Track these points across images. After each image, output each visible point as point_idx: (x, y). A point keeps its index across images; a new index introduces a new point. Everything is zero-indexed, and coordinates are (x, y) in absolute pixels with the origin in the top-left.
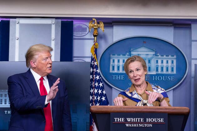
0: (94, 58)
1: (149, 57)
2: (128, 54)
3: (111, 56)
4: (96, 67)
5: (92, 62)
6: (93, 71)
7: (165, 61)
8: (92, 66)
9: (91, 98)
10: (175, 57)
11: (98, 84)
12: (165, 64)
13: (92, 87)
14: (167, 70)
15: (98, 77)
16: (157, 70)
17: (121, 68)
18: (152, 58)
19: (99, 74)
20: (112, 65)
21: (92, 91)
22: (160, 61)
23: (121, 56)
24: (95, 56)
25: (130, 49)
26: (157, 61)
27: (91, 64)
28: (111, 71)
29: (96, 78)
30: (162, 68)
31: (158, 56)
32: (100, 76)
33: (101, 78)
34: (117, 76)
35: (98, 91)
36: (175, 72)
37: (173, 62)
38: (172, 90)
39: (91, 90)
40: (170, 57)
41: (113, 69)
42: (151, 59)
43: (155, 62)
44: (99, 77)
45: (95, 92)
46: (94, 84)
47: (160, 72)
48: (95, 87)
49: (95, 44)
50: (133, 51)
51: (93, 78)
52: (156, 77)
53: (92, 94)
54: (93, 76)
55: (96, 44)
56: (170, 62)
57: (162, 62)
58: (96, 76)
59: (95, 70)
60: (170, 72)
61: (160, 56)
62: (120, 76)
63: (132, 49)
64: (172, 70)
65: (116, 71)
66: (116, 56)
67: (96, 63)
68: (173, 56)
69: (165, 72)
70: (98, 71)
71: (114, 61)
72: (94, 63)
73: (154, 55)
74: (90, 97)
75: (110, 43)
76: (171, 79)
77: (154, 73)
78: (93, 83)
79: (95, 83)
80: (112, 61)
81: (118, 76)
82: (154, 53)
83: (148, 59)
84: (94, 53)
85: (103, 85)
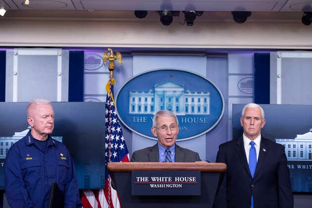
0: (110, 97)
1: (177, 94)
2: (151, 91)
3: (131, 93)
4: (113, 108)
5: (107, 102)
6: (109, 113)
7: (196, 100)
10: (208, 94)
11: (115, 129)
12: (196, 103)
13: (107, 133)
14: (199, 110)
16: (187, 110)
17: (143, 108)
18: (181, 95)
19: (116, 117)
20: (132, 104)
22: (190, 99)
23: (143, 93)
24: (112, 94)
25: (154, 85)
26: (187, 100)
27: (107, 105)
28: (131, 112)
29: (113, 122)
30: (193, 108)
31: (188, 93)
34: (138, 118)
35: (115, 137)
36: (208, 113)
37: (205, 100)
38: (205, 135)
39: (106, 136)
40: (202, 94)
41: (133, 109)
42: (179, 97)
43: (185, 100)
44: (117, 121)
45: (111, 139)
46: (110, 129)
47: (190, 112)
48: (112, 133)
49: (110, 80)
50: (157, 87)
51: (109, 121)
52: (186, 118)
53: (108, 142)
56: (202, 100)
57: (193, 101)
58: (112, 119)
59: (111, 111)
60: (202, 113)
61: (190, 94)
62: (141, 118)
63: (156, 85)
64: (205, 110)
65: (136, 112)
66: (137, 93)
67: (112, 104)
68: (206, 93)
69: (196, 112)
70: (115, 113)
71: (134, 100)
73: (182, 92)
74: (105, 145)
75: (129, 77)
76: (203, 121)
77: (183, 114)
80: (131, 99)
81: (140, 118)
82: (182, 89)
83: (176, 96)
84: (110, 91)
85: (121, 129)
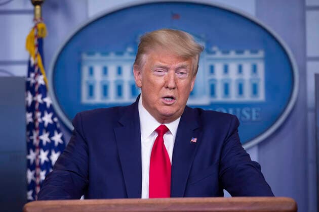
0: (35, 65)
2: (129, 50)
3: (85, 57)
4: (43, 90)
5: (29, 76)
6: (34, 102)
7: (233, 68)
8: (31, 88)
9: (30, 175)
10: (261, 54)
11: (50, 137)
12: (233, 75)
13: (31, 146)
14: (241, 91)
15: (47, 119)
16: (213, 92)
17: (112, 91)
19: (51, 110)
20: (87, 82)
21: (32, 156)
22: (219, 68)
23: (112, 56)
24: (39, 58)
26: (212, 69)
27: (28, 83)
28: (85, 99)
29: (43, 122)
30: (227, 87)
31: (214, 53)
32: (55, 115)
33: (56, 120)
35: (49, 156)
36: (261, 97)
37: (254, 69)
38: (256, 148)
39: (29, 153)
40: (247, 54)
41: (91, 93)
43: (207, 69)
44: (52, 118)
45: (40, 160)
46: (38, 138)
47: (220, 97)
48: (41, 146)
49: (36, 27)
51: (35, 120)
53: (32, 166)
54: (33, 116)
55: (40, 26)
56: (247, 68)
57: (226, 70)
58: (43, 116)
59: (39, 98)
60: (247, 97)
61: (219, 55)
65: (98, 98)
66: (98, 56)
67: (41, 80)
68: (256, 52)
69: (234, 97)
70: (48, 101)
71: (91, 71)
72: (35, 78)
74: (26, 175)
75: (81, 20)
76: (251, 118)
78: (35, 134)
79: (41, 134)
80: (85, 71)
84: (35, 51)
85: (62, 138)
